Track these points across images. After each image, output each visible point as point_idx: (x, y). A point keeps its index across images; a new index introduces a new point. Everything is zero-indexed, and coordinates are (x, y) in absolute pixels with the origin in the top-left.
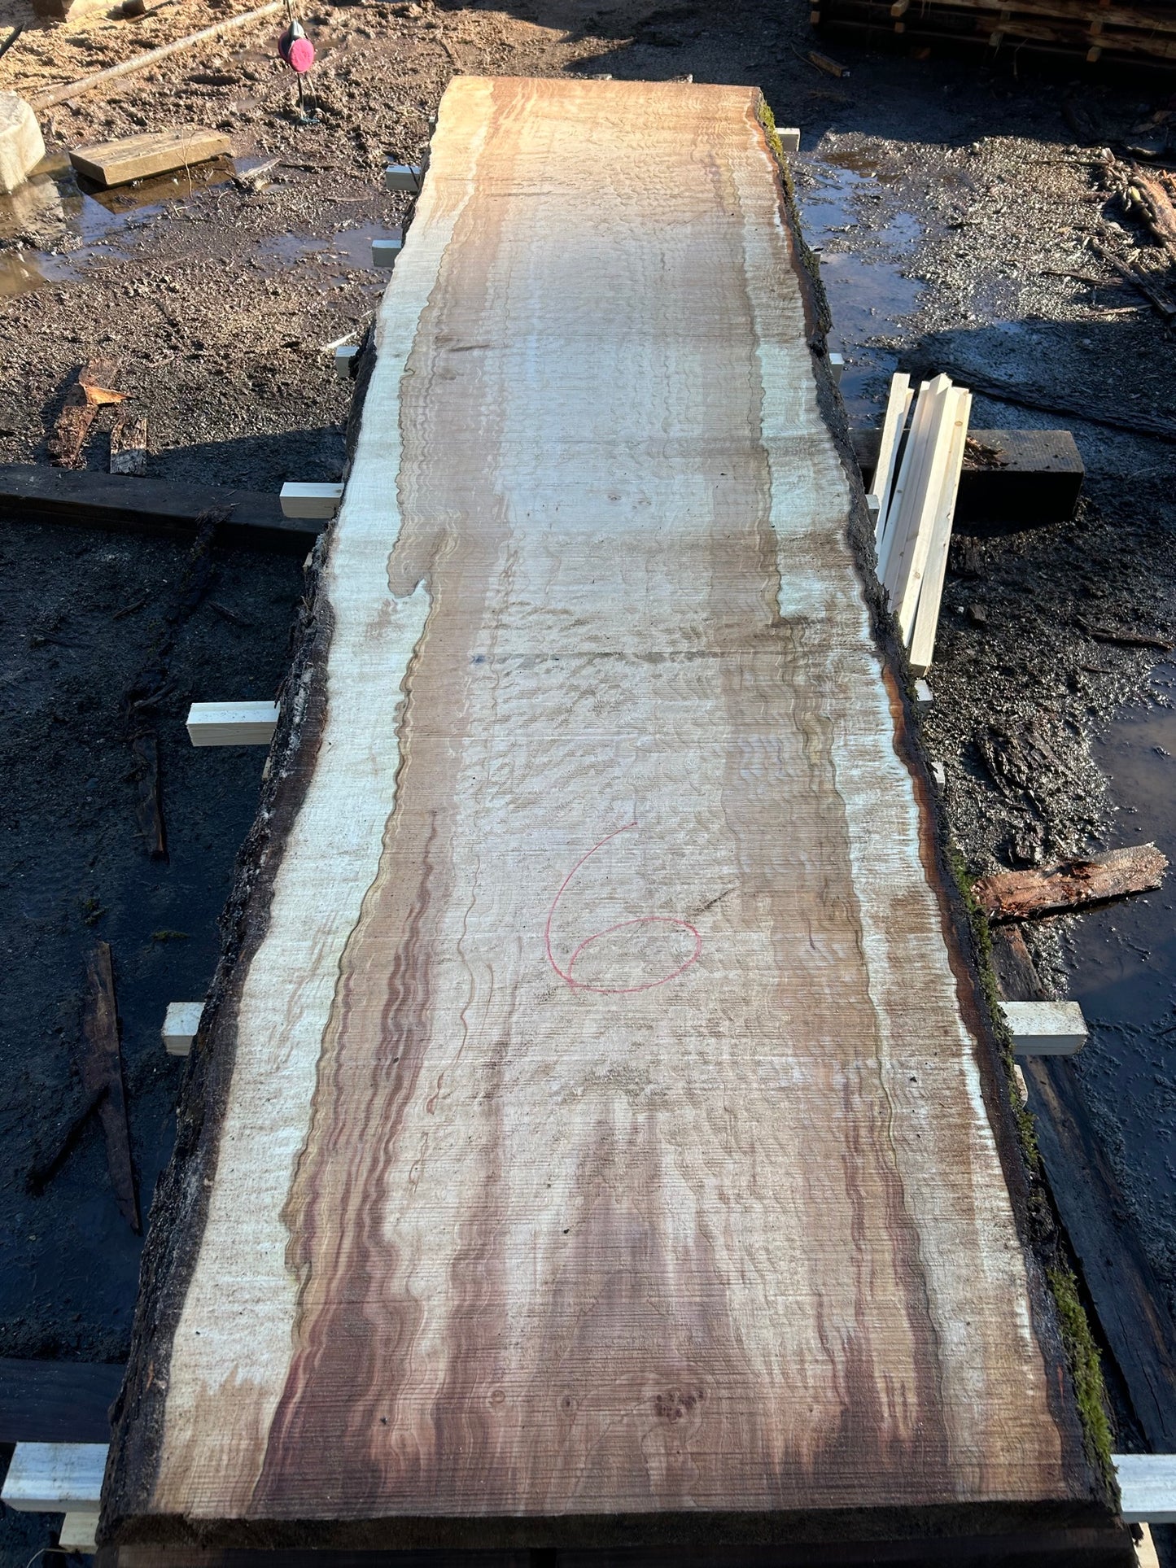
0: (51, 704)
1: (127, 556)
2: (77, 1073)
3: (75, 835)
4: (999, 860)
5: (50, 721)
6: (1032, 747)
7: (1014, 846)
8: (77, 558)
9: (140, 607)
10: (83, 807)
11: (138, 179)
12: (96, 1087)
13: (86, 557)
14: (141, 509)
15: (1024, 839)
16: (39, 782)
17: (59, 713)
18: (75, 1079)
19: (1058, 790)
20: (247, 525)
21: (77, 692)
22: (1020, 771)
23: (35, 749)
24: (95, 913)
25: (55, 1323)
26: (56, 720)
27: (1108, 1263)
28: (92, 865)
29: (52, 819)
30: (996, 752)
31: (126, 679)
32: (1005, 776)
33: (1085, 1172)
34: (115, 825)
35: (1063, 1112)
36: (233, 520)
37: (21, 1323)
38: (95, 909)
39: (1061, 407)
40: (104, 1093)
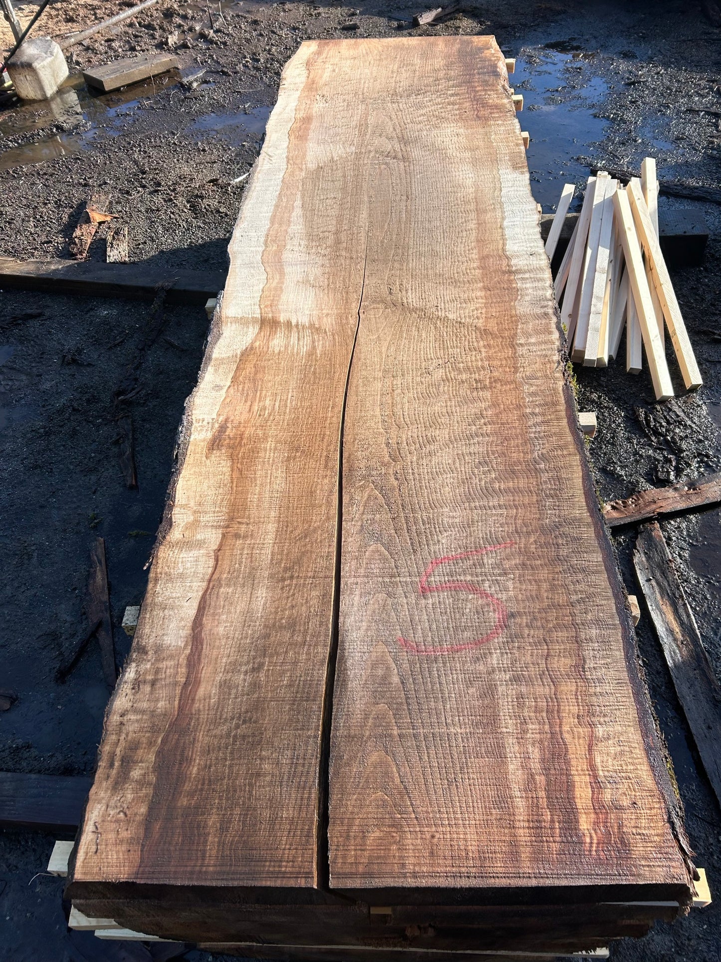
0: (71, 400)
1: (115, 312)
2: (84, 614)
3: (85, 476)
4: (648, 481)
5: (70, 410)
6: (670, 410)
7: (657, 472)
8: (86, 314)
9: (122, 342)
10: (89, 459)
11: (123, 86)
12: (95, 621)
13: (92, 313)
14: (123, 283)
15: (662, 467)
16: (64, 446)
17: (75, 405)
18: (84, 617)
19: (687, 436)
20: (185, 291)
21: (86, 393)
22: (661, 426)
23: (62, 426)
24: (96, 521)
25: (71, 756)
26: (74, 410)
27: (709, 728)
28: (94, 493)
29: (72, 467)
30: (646, 413)
31: (115, 384)
32: (652, 429)
33: (695, 672)
34: (108, 469)
35: (683, 636)
36: (176, 288)
37: (52, 756)
38: (95, 519)
39: (696, 194)
40: (100, 624)
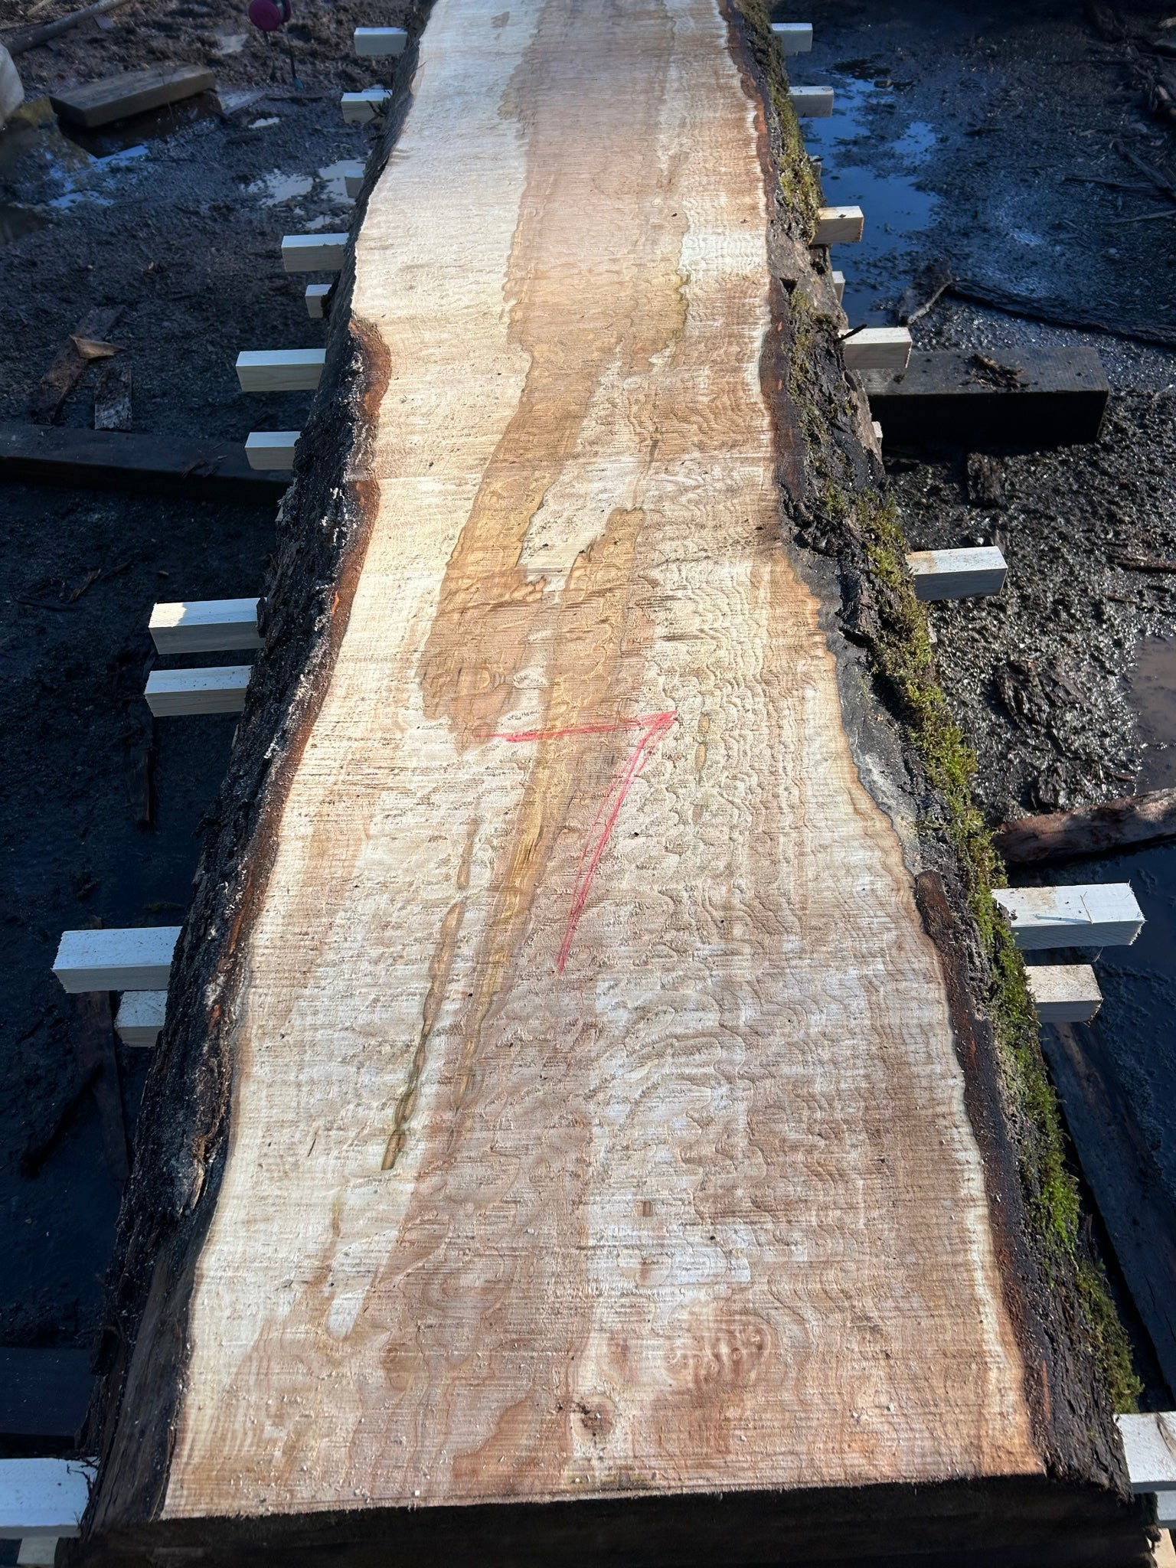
0: (38, 672)
1: (113, 515)
2: (70, 1051)
3: (65, 806)
4: (1021, 804)
5: (37, 689)
6: (1056, 683)
7: (1037, 790)
8: (63, 518)
9: (127, 568)
10: (73, 777)
11: (119, 120)
12: (90, 1066)
13: (72, 518)
14: (126, 466)
15: (1047, 783)
16: (27, 753)
17: (47, 681)
18: (69, 1057)
19: (1083, 728)
20: (234, 479)
21: (65, 658)
22: (1040, 710)
23: (23, 718)
24: (87, 886)
25: (52, 1308)
26: (44, 688)
27: (1135, 1222)
28: (83, 836)
29: (42, 791)
30: (1016, 690)
31: (115, 642)
32: (1025, 716)
33: (1111, 1128)
34: (106, 794)
35: (1087, 1067)
36: (220, 474)
37: (18, 1308)
38: (87, 882)
39: (1086, 322)
40: (98, 1072)
